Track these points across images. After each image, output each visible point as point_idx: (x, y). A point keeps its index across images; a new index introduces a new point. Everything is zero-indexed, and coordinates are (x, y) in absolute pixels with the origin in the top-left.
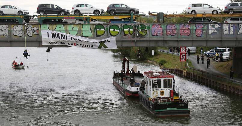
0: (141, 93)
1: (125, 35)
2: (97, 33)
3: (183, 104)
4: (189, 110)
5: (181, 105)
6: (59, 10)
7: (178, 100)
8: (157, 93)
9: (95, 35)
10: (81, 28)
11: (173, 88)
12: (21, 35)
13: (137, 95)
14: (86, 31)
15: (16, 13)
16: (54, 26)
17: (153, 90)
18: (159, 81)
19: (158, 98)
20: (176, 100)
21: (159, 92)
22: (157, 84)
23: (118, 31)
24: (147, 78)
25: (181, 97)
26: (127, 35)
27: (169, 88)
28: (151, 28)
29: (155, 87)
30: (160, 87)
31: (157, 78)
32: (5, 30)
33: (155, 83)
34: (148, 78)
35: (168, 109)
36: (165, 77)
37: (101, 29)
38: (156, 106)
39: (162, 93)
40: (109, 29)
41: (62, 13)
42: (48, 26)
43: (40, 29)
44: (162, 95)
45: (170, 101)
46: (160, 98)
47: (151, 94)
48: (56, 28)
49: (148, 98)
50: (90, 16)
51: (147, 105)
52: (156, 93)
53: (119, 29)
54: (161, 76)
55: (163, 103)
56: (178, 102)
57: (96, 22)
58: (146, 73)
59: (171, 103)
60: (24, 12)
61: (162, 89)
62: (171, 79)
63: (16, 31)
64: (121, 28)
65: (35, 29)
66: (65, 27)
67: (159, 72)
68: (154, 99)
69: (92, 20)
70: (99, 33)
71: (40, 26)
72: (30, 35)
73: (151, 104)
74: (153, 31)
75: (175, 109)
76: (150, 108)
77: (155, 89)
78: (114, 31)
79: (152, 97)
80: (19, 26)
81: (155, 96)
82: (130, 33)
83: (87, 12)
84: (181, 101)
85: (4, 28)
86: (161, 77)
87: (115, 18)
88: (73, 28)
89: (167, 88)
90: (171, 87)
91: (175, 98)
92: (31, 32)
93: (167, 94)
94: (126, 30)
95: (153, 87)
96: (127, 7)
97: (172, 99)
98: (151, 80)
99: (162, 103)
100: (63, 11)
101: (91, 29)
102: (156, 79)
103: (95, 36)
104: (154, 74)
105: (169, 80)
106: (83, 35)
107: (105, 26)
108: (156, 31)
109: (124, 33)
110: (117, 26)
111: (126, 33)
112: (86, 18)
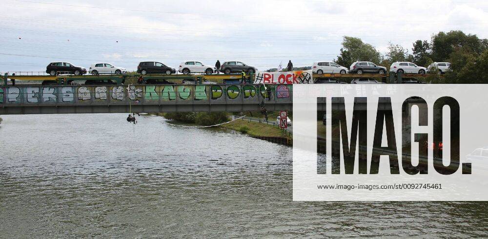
1: (246, 97)
2: (212, 94)
6: (164, 69)
9: (211, 98)
10: (194, 89)
12: (121, 99)
14: (200, 93)
15: (114, 72)
16: (162, 88)
23: (238, 93)
26: (248, 97)
28: (276, 89)
32: (102, 92)
37: (218, 91)
40: (228, 90)
41: (168, 73)
42: (154, 87)
43: (144, 91)
48: (163, 90)
50: (202, 76)
53: (239, 91)
57: (209, 83)
60: (122, 71)
63: (115, 93)
64: (242, 90)
65: (139, 90)
66: (175, 88)
69: (205, 80)
70: (215, 95)
71: (144, 88)
72: (132, 98)
74: (278, 93)
78: (233, 92)
80: (119, 87)
82: (251, 95)
83: (197, 71)
85: (102, 91)
87: (231, 77)
88: (184, 89)
92: (133, 94)
94: (247, 91)
96: (244, 65)
100: (169, 69)
101: (205, 90)
103: (211, 99)
106: (196, 98)
107: (222, 88)
108: (282, 93)
109: (245, 95)
110: (237, 87)
111: (246, 95)
112: (198, 77)
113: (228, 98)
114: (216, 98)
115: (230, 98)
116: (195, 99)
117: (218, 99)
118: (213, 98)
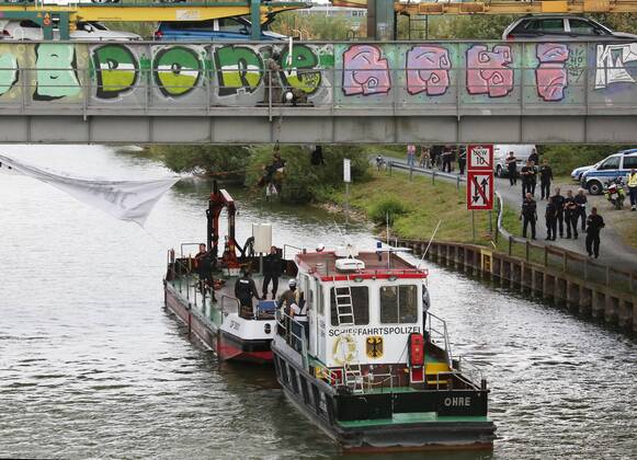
0: (280, 344)
1: (224, 92)
2: (100, 82)
3: (464, 395)
4: (491, 423)
5: (455, 402)
7: (442, 377)
8: (353, 348)
9: (95, 90)
10: (33, 58)
11: (420, 323)
13: (266, 356)
14: (53, 73)
17: (332, 333)
18: (361, 295)
19: (355, 367)
20: (433, 377)
21: (361, 341)
22: (352, 307)
23: (195, 74)
24: (307, 278)
25: (456, 364)
26: (232, 91)
27: (404, 326)
28: (337, 61)
29: (344, 320)
30: (366, 321)
31: (353, 278)
33: (342, 301)
34: (311, 278)
35: (399, 418)
36: (388, 277)
37: (121, 66)
38: (346, 405)
39: (375, 347)
40: (156, 64)
44: (375, 356)
45: (408, 384)
46: (365, 368)
47: (324, 350)
49: (312, 370)
50: (70, 9)
51: (307, 400)
52: (346, 344)
53: (198, 66)
54: (372, 272)
55: (378, 392)
56: (442, 386)
57: (97, 35)
58: (304, 256)
59: (412, 390)
61: (375, 331)
62: (415, 287)
64: (209, 63)
67: (362, 256)
68: (338, 373)
69: (81, 26)
70: (110, 83)
73: (326, 395)
75: (432, 417)
76: (320, 411)
77: (342, 327)
78: (177, 73)
79: (330, 362)
81: (342, 360)
82: (245, 82)
84: (456, 382)
86: (370, 277)
89: (394, 326)
90: (415, 320)
91: (433, 368)
93: (395, 350)
94: (230, 70)
95: (334, 321)
97: (417, 373)
98: (327, 286)
99: (371, 391)
101: (74, 64)
102: (349, 284)
103: (94, 97)
104: (341, 264)
105: (403, 289)
106: (40, 92)
107: (138, 53)
108: (361, 77)
109: (221, 83)
110: (191, 51)
111: (228, 84)
112: (54, 15)
113: (156, 91)
114: (114, 94)
115: (165, 93)
116: (37, 97)
117: (121, 95)
118: (102, 94)
